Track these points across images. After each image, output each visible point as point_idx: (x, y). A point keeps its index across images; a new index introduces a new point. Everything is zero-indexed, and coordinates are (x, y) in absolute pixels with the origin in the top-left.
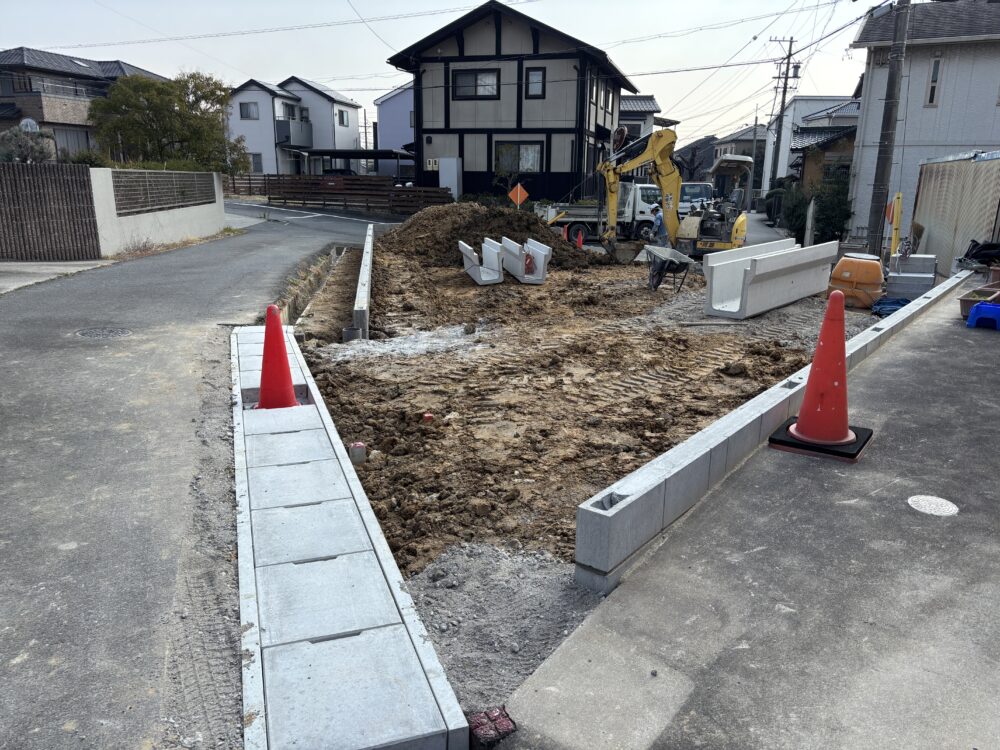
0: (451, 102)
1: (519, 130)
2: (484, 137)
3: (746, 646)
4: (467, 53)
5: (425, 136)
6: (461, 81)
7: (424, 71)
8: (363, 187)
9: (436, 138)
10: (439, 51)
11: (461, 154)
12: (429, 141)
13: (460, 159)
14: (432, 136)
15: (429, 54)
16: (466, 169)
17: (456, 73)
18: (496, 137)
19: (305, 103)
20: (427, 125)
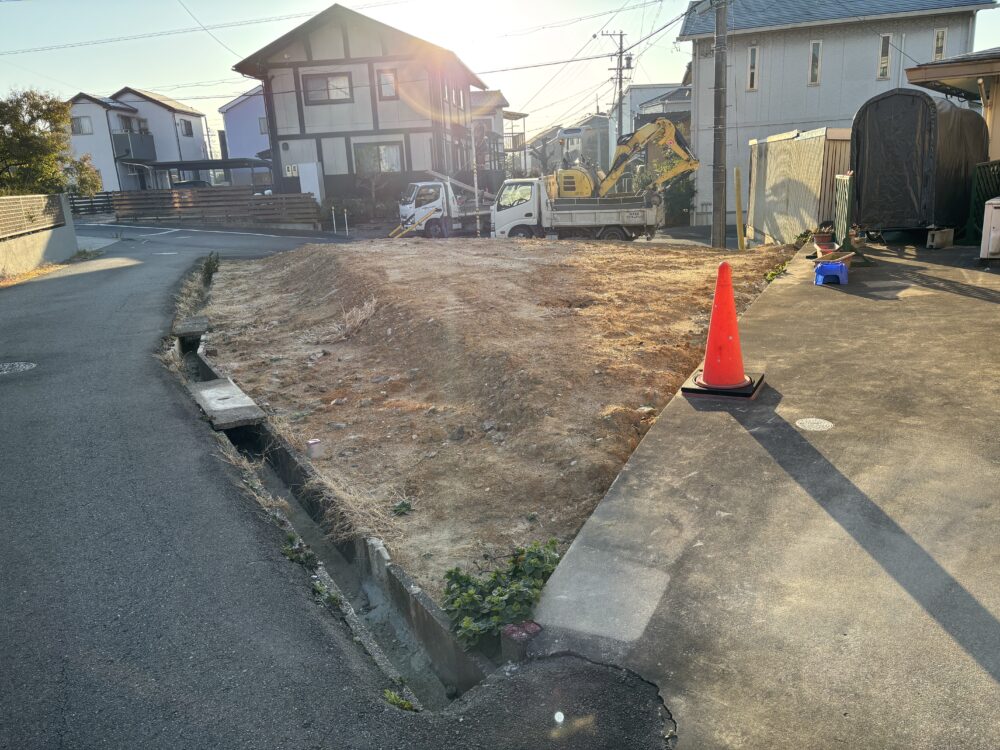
0: (304, 107)
1: (377, 131)
2: (342, 141)
3: (701, 544)
4: (316, 57)
5: (281, 143)
6: (311, 85)
7: (273, 77)
8: (221, 198)
9: (293, 144)
10: (286, 56)
11: (321, 159)
12: (286, 147)
13: (320, 164)
14: (289, 142)
15: (275, 60)
16: (326, 174)
17: (306, 78)
18: (354, 140)
19: (142, 114)
20: (281, 132)
